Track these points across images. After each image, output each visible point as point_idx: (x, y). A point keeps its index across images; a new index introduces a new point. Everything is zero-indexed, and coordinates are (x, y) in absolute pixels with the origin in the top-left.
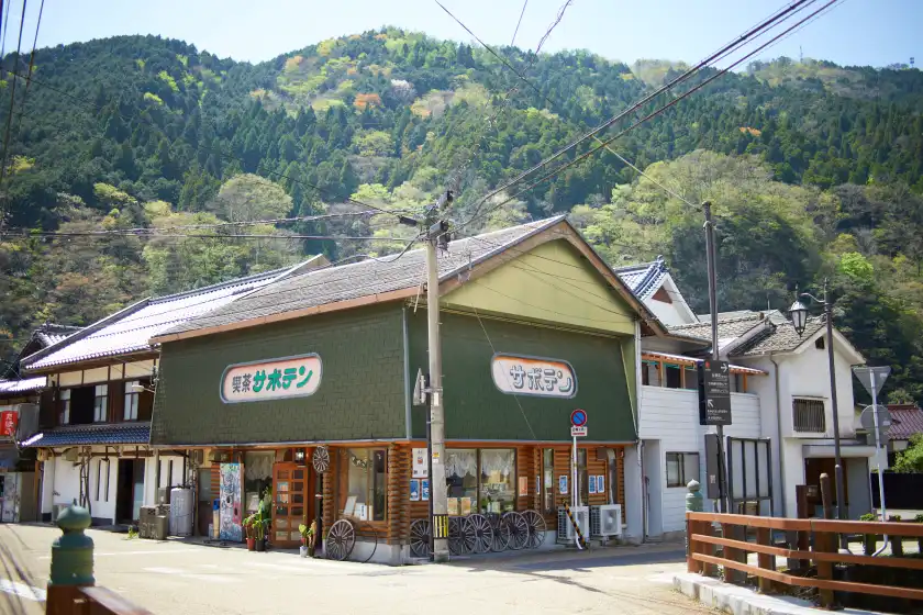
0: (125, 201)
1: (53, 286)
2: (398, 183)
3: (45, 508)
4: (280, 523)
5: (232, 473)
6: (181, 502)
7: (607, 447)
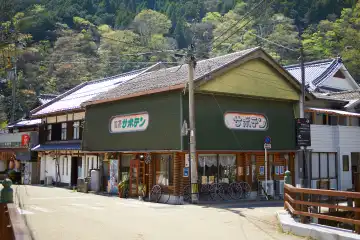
0: (88, 25)
1: (55, 69)
2: (227, 12)
3: (42, 178)
4: (133, 186)
5: (114, 164)
6: (95, 177)
7: (285, 153)
